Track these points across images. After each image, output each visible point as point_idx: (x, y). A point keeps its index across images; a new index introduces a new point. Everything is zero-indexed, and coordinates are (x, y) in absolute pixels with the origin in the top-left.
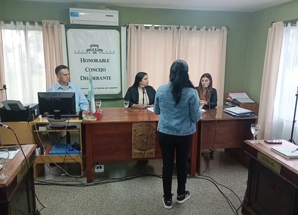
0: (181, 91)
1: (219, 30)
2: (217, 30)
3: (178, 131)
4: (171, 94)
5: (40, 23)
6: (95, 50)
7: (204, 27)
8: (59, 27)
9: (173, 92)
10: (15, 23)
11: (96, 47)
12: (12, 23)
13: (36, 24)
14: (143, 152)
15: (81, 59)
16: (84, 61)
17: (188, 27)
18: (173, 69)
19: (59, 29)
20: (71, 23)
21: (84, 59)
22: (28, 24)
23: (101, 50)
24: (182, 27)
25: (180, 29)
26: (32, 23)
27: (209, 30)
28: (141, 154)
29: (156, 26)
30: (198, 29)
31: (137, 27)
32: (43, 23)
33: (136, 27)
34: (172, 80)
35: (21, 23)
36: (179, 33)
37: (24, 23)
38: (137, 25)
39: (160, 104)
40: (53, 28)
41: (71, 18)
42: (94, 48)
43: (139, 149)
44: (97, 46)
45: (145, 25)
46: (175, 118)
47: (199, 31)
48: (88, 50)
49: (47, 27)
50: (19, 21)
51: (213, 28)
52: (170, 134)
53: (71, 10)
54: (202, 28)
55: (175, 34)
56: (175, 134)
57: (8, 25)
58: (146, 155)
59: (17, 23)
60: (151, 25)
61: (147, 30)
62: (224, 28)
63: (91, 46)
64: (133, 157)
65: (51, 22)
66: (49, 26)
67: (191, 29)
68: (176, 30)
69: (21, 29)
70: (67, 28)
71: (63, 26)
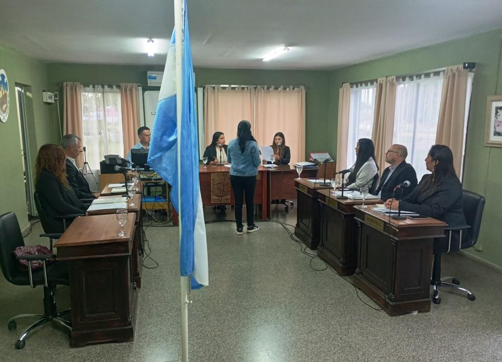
0: (245, 143)
1: (298, 89)
2: (296, 89)
3: (244, 173)
4: (238, 146)
5: (119, 87)
7: (282, 87)
8: (137, 90)
9: (239, 144)
10: (94, 87)
12: (91, 86)
13: (114, 87)
14: (220, 198)
17: (266, 87)
18: (240, 127)
19: (137, 92)
20: (149, 85)
22: (106, 87)
24: (259, 87)
25: (257, 89)
26: (110, 86)
27: (288, 89)
28: (218, 200)
29: (232, 86)
30: (276, 88)
31: (214, 88)
32: (121, 86)
33: (212, 88)
34: (239, 135)
35: (100, 86)
36: (257, 93)
37: (103, 87)
38: (214, 86)
39: (231, 154)
40: (131, 90)
41: (149, 81)
43: (217, 196)
45: (222, 86)
46: (242, 164)
47: (276, 91)
49: (126, 90)
50: (98, 84)
51: (291, 87)
52: (238, 175)
53: (149, 73)
54: (280, 87)
55: (252, 94)
56: (242, 176)
57: (87, 88)
58: (223, 201)
59: (96, 86)
60: (228, 86)
61: (224, 90)
62: (302, 87)
64: (212, 202)
65: (129, 85)
66: (128, 89)
67: (268, 88)
68: (253, 90)
69: (100, 92)
70: (144, 90)
71: (140, 88)
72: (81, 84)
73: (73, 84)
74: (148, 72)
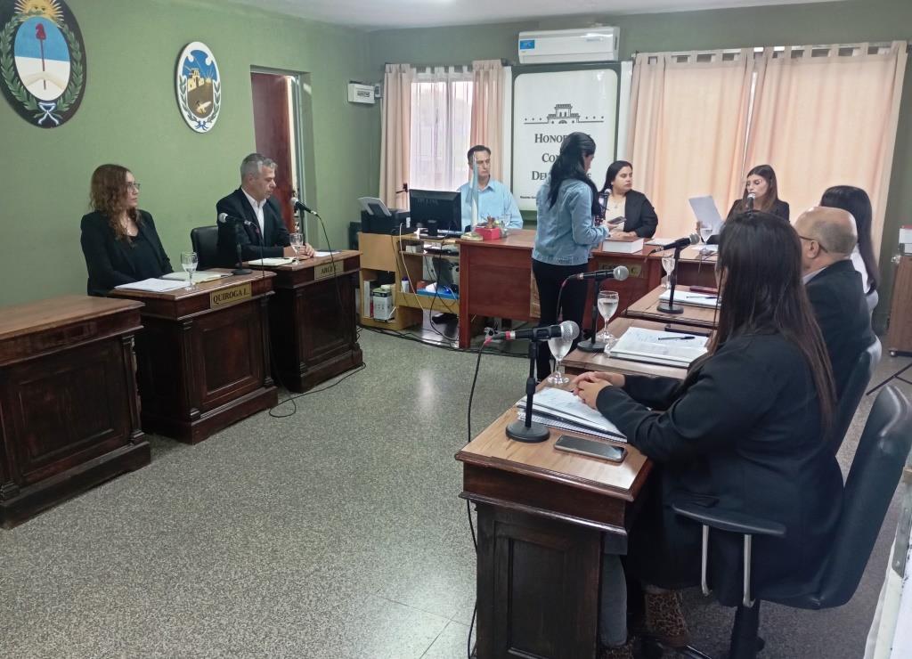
1: (886, 51)
5: (470, 68)
6: (563, 115)
8: (500, 72)
10: (433, 71)
11: (567, 110)
12: (428, 70)
13: (465, 68)
15: (536, 135)
16: (542, 139)
17: (788, 50)
19: (501, 76)
20: (522, 62)
21: (541, 135)
22: (451, 69)
23: (576, 116)
24: (769, 51)
25: (764, 55)
26: (458, 68)
27: (856, 52)
30: (820, 53)
32: (474, 66)
35: (442, 69)
36: (762, 68)
37: (447, 69)
40: (487, 74)
41: (521, 53)
42: (563, 111)
44: (568, 106)
48: (551, 116)
49: (478, 74)
50: (439, 65)
53: (522, 36)
57: (422, 75)
59: (436, 69)
61: (682, 63)
62: (900, 46)
63: (558, 107)
64: (531, 315)
65: (486, 63)
68: (753, 60)
69: (441, 80)
70: (515, 74)
71: (508, 69)
72: (412, 67)
73: (400, 67)
74: (521, 34)
